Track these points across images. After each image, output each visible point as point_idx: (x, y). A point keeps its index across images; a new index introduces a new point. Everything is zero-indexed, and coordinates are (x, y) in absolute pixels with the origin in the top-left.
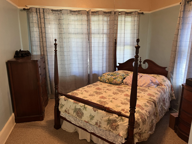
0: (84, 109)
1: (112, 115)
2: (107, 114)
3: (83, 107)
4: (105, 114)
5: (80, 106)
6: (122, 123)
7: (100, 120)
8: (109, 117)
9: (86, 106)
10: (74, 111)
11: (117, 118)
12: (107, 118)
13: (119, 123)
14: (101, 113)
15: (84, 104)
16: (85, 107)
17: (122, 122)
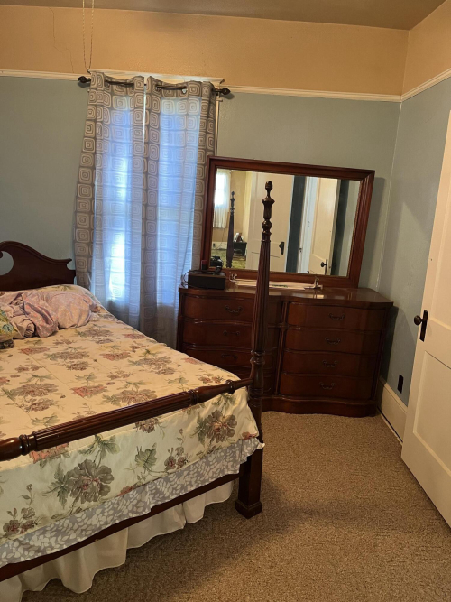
0: (103, 451)
1: (203, 406)
2: (189, 414)
3: (98, 449)
4: (186, 416)
5: (81, 452)
6: (234, 407)
7: (177, 445)
8: (197, 418)
9: (105, 436)
10: (62, 493)
11: (217, 404)
12: (194, 423)
13: (229, 413)
14: (172, 422)
15: (92, 438)
16: (104, 444)
17: (232, 407)
